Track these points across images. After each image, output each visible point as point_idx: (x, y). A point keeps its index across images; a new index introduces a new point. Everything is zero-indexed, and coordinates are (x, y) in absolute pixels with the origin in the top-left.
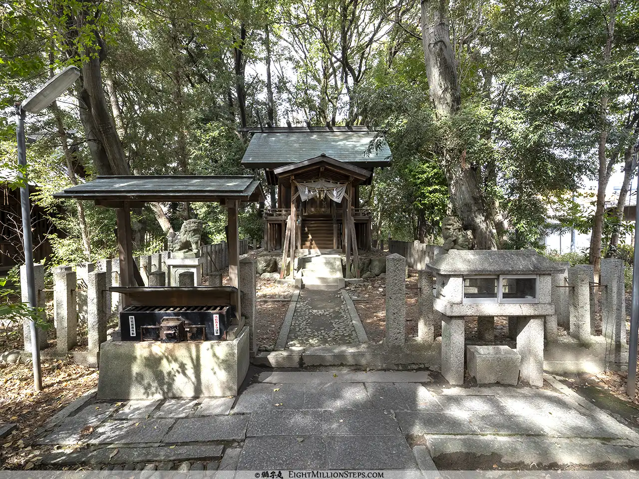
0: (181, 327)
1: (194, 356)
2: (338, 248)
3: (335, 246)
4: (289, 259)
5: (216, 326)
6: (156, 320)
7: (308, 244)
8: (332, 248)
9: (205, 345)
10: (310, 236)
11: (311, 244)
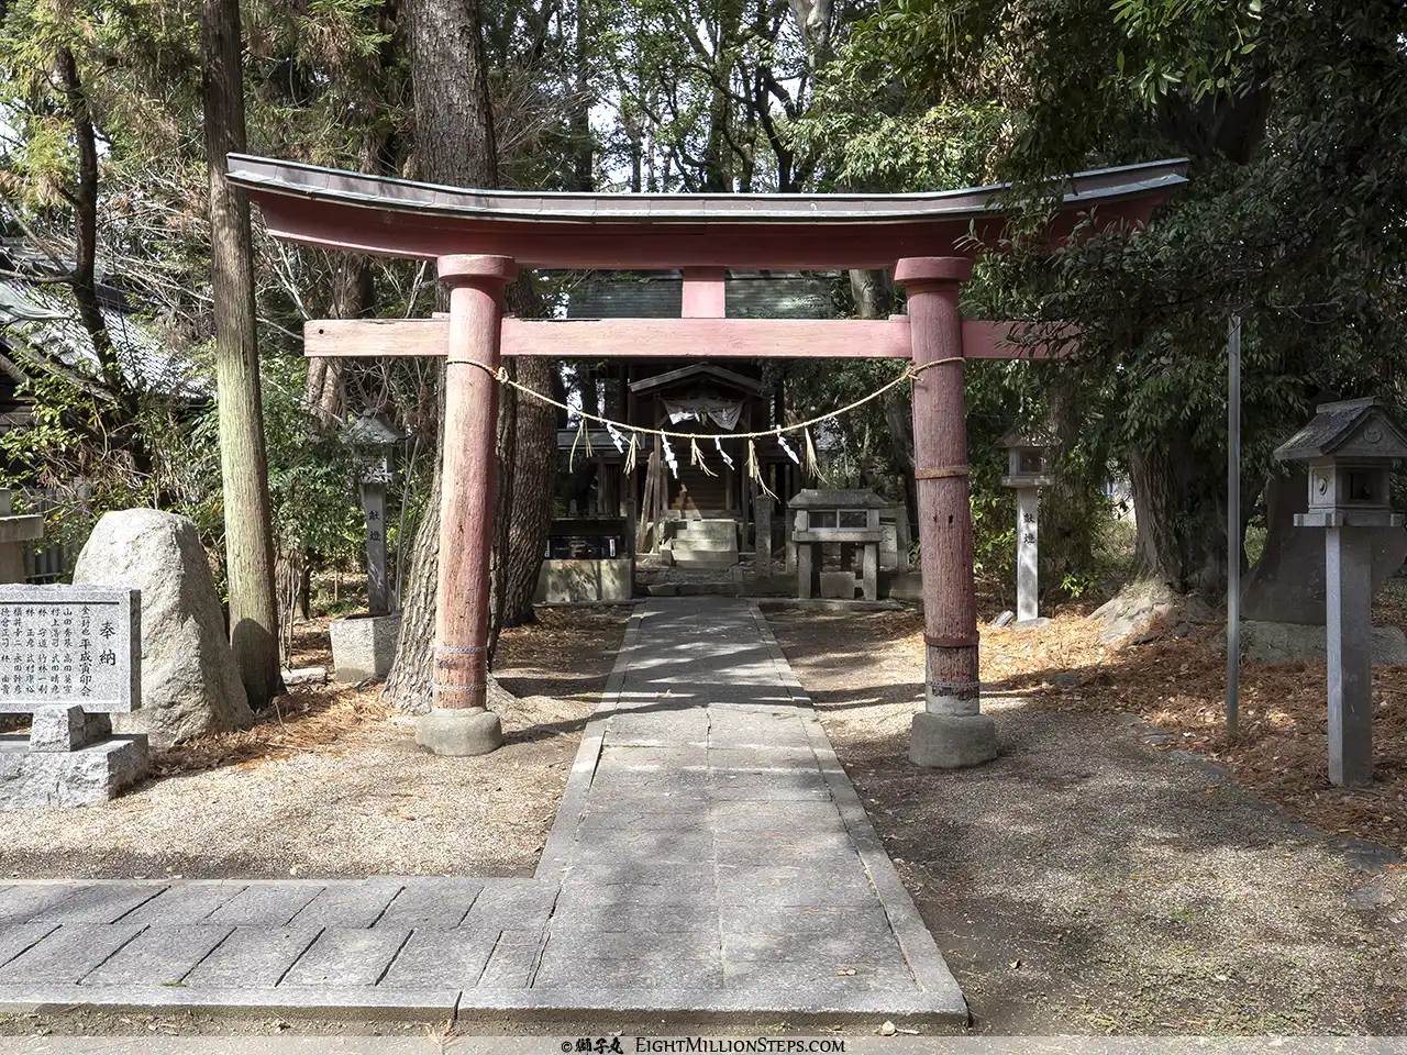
0: (586, 548)
1: (596, 569)
2: (734, 507)
3: (728, 506)
4: (650, 524)
5: (612, 547)
6: (565, 544)
7: (679, 501)
8: (724, 508)
9: (604, 562)
10: (683, 486)
11: (686, 501)
